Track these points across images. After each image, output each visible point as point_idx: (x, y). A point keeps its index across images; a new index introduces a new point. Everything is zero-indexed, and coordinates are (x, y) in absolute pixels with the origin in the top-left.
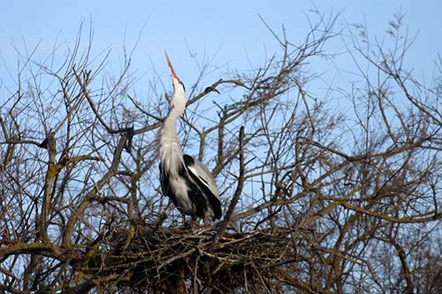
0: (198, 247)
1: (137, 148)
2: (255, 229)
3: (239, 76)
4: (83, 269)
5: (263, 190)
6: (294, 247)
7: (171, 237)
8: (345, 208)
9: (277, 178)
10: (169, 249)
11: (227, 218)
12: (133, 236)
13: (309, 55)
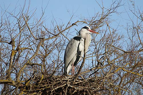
0: (67, 83)
1: (46, 45)
2: (89, 77)
3: (85, 19)
4: (23, 90)
5: (93, 63)
6: (103, 84)
7: (57, 79)
8: (123, 71)
9: (98, 58)
10: (56, 84)
11: (78, 73)
12: (43, 78)
13: (112, 12)
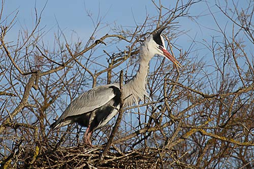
0: (88, 163)
2: (132, 149)
3: (123, 32)
5: (139, 119)
7: (67, 155)
8: (202, 135)
10: (65, 165)
11: (110, 141)
12: (37, 154)
13: (178, 16)
